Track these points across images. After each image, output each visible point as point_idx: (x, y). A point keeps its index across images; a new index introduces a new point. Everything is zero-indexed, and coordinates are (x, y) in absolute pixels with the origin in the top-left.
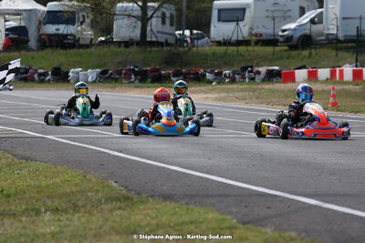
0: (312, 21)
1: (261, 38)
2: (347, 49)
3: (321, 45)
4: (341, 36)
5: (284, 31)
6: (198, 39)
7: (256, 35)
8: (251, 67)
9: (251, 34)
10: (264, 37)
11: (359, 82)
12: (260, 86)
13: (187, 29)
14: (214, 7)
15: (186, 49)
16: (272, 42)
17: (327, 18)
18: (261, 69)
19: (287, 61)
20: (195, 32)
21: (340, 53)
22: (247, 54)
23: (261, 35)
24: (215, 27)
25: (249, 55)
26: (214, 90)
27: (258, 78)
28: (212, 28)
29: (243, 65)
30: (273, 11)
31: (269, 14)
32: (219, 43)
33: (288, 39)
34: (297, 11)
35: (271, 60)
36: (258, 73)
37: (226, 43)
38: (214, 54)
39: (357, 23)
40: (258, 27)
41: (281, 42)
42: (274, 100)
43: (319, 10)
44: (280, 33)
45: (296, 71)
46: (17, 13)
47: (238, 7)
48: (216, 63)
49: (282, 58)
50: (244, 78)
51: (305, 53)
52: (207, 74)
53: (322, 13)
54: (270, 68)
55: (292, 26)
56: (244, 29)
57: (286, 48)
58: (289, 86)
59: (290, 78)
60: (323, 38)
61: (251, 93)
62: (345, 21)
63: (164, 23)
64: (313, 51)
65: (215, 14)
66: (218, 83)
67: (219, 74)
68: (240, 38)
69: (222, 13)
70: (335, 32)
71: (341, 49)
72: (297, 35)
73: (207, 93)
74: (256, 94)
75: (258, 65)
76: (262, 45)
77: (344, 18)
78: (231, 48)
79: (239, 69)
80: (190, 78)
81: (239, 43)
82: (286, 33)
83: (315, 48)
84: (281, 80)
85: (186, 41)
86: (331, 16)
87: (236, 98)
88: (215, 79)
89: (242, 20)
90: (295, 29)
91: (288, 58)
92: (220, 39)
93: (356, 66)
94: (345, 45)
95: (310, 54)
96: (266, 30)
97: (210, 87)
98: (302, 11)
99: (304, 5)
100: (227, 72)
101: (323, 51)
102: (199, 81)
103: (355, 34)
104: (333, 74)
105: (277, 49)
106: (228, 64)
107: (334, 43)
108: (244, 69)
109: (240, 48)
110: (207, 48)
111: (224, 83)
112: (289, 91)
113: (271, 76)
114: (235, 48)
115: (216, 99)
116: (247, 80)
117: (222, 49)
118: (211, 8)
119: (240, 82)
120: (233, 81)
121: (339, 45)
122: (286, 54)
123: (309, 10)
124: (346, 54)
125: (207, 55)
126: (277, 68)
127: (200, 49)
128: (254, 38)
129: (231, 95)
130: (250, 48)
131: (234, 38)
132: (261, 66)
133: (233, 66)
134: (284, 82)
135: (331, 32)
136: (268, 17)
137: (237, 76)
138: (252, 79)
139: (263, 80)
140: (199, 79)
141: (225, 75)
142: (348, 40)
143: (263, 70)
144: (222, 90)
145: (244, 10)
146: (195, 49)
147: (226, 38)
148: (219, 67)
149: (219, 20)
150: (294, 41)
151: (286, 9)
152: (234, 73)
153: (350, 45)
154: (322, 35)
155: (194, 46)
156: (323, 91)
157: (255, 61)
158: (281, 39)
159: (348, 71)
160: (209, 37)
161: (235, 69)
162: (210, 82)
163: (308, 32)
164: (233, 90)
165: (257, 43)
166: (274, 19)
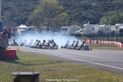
0: (81, 31)
2: (88, 37)
3: (83, 36)
4: (86, 35)
11: (91, 43)
13: (56, 32)
14: (61, 28)
30: (73, 29)
39: (90, 32)
40: (70, 32)
43: (82, 29)
44: (75, 33)
46: (23, 28)
55: (77, 32)
63: (52, 31)
71: (86, 37)
72: (78, 34)
77: (87, 31)
86: (85, 30)
89: (67, 31)
95: (81, 38)
98: (79, 30)
99: (79, 28)
103: (90, 34)
142: (88, 35)
145: (67, 29)
149: (62, 31)
150: (77, 35)
151: (76, 29)
158: (75, 35)
163: (80, 33)
166: (73, 31)
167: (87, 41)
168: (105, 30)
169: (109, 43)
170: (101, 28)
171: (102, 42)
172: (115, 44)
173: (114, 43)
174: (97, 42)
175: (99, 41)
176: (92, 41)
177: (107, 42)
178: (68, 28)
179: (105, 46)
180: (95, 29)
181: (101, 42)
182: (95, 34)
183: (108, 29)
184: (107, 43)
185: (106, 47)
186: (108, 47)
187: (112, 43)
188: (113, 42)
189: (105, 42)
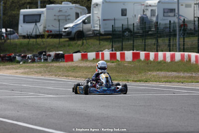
0: (84, 22)
1: (51, 33)
2: (106, 40)
3: (89, 37)
4: (102, 31)
5: (66, 28)
6: (11, 34)
7: (48, 31)
8: (45, 52)
9: (44, 31)
10: (53, 33)
11: (114, 61)
12: (51, 64)
13: (3, 28)
14: (21, 13)
15: (3, 41)
16: (58, 35)
17: (93, 20)
18: (51, 53)
19: (68, 48)
20: (8, 30)
21: (102, 42)
22: (42, 44)
23: (51, 31)
24: (21, 26)
25: (44, 44)
26: (22, 67)
27: (49, 59)
28: (20, 27)
29: (40, 51)
30: (58, 16)
31: (56, 18)
32: (24, 37)
33: (69, 34)
34: (74, 16)
35: (57, 48)
36: (50, 56)
37: (29, 37)
38: (21, 44)
39: (112, 23)
40: (49, 26)
41: (64, 36)
42: (60, 73)
43: (88, 15)
44: (64, 30)
45: (74, 54)
47: (36, 13)
48: (22, 49)
49: (64, 46)
50: (40, 59)
51: (80, 42)
52: (17, 57)
53: (90, 16)
54: (57, 52)
55: (71, 25)
56: (40, 28)
57: (67, 39)
58: (69, 64)
59: (70, 59)
60: (91, 33)
61: (45, 69)
62: (105, 21)
64: (85, 41)
65: (21, 18)
66: (24, 63)
67: (25, 57)
68: (38, 33)
69: (26, 17)
70: (98, 29)
71: (102, 40)
72: (74, 31)
73: (17, 69)
74: (49, 69)
75: (50, 51)
76: (51, 38)
77: (104, 20)
78: (32, 40)
79: (37, 53)
80: (6, 60)
81: (37, 37)
82: (67, 30)
83: (85, 39)
84: (65, 60)
85: (3, 36)
86: (96, 18)
87: (35, 72)
88: (22, 60)
89: (39, 22)
90: (73, 27)
91: (69, 46)
92: (25, 34)
93: (112, 51)
94: (105, 37)
95: (83, 43)
96: (54, 28)
97: (18, 65)
98: (77, 16)
99: (79, 11)
100: (30, 55)
101: (91, 41)
102: (12, 61)
103: (111, 30)
104: (97, 56)
105: (62, 40)
106: (30, 51)
107: (98, 36)
108: (41, 53)
109: (38, 40)
110: (17, 40)
111: (27, 62)
112: (70, 67)
113: (58, 58)
114: (34, 40)
115: (22, 73)
116: (42, 60)
117: (26, 40)
118: (18, 15)
119: (38, 62)
120: (33, 61)
121: (101, 37)
122: (67, 43)
123: (82, 15)
124: (106, 43)
125: (16, 45)
126: (61, 52)
127: (11, 41)
128: (47, 33)
129: (32, 70)
130: (44, 40)
131: (34, 34)
132: (52, 51)
133: (33, 51)
134: (66, 61)
135: (96, 29)
136: (55, 19)
137: (36, 58)
138: (46, 60)
139: (53, 61)
140: (11, 60)
141: (28, 57)
142: (107, 34)
143: (53, 54)
144: (27, 67)
145: (40, 15)
146: (9, 41)
147: (28, 33)
148: (24, 52)
149: (24, 22)
150: (73, 35)
151: (67, 14)
152: (34, 56)
153: (108, 37)
154: (90, 30)
155: (8, 39)
156: (91, 67)
157: (48, 48)
158: (64, 34)
159: (107, 53)
160: (18, 33)
161: (34, 53)
162: (18, 62)
163: (81, 29)
164: (33, 67)
165: (48, 36)
166: (59, 21)
167: (103, 54)
168: (161, 16)
169: (173, 57)
170: (150, 9)
171: (152, 55)
172: (193, 59)
173: (189, 57)
174: (136, 56)
175: (142, 54)
176: (118, 54)
177: (168, 54)
178: (42, 12)
179: (158, 70)
180: (130, 14)
181: (147, 56)
182: (128, 29)
183: (172, 10)
184: (168, 59)
185: (162, 74)
186: (169, 74)
187: (183, 56)
188: (186, 54)
189: (161, 54)
